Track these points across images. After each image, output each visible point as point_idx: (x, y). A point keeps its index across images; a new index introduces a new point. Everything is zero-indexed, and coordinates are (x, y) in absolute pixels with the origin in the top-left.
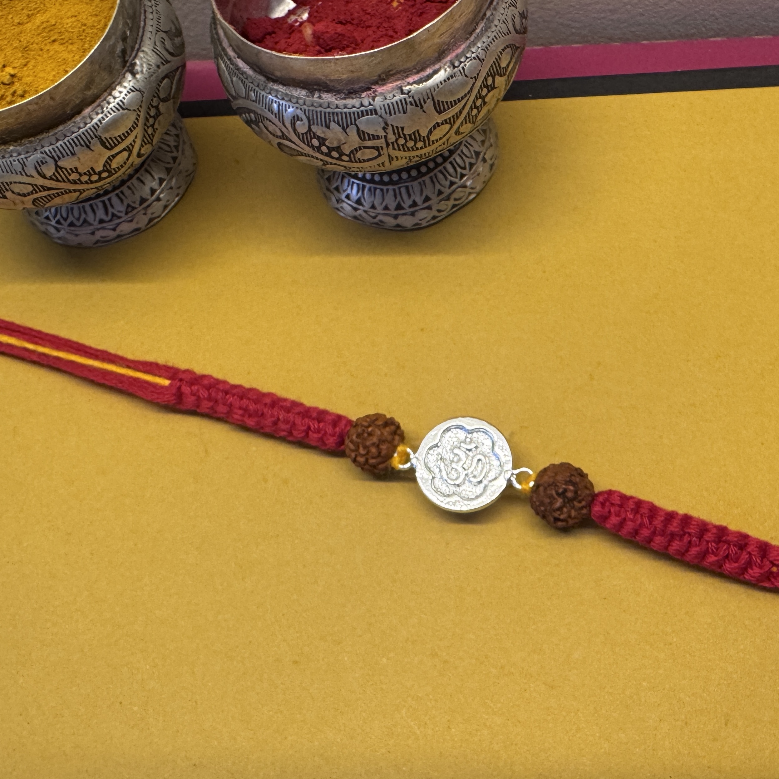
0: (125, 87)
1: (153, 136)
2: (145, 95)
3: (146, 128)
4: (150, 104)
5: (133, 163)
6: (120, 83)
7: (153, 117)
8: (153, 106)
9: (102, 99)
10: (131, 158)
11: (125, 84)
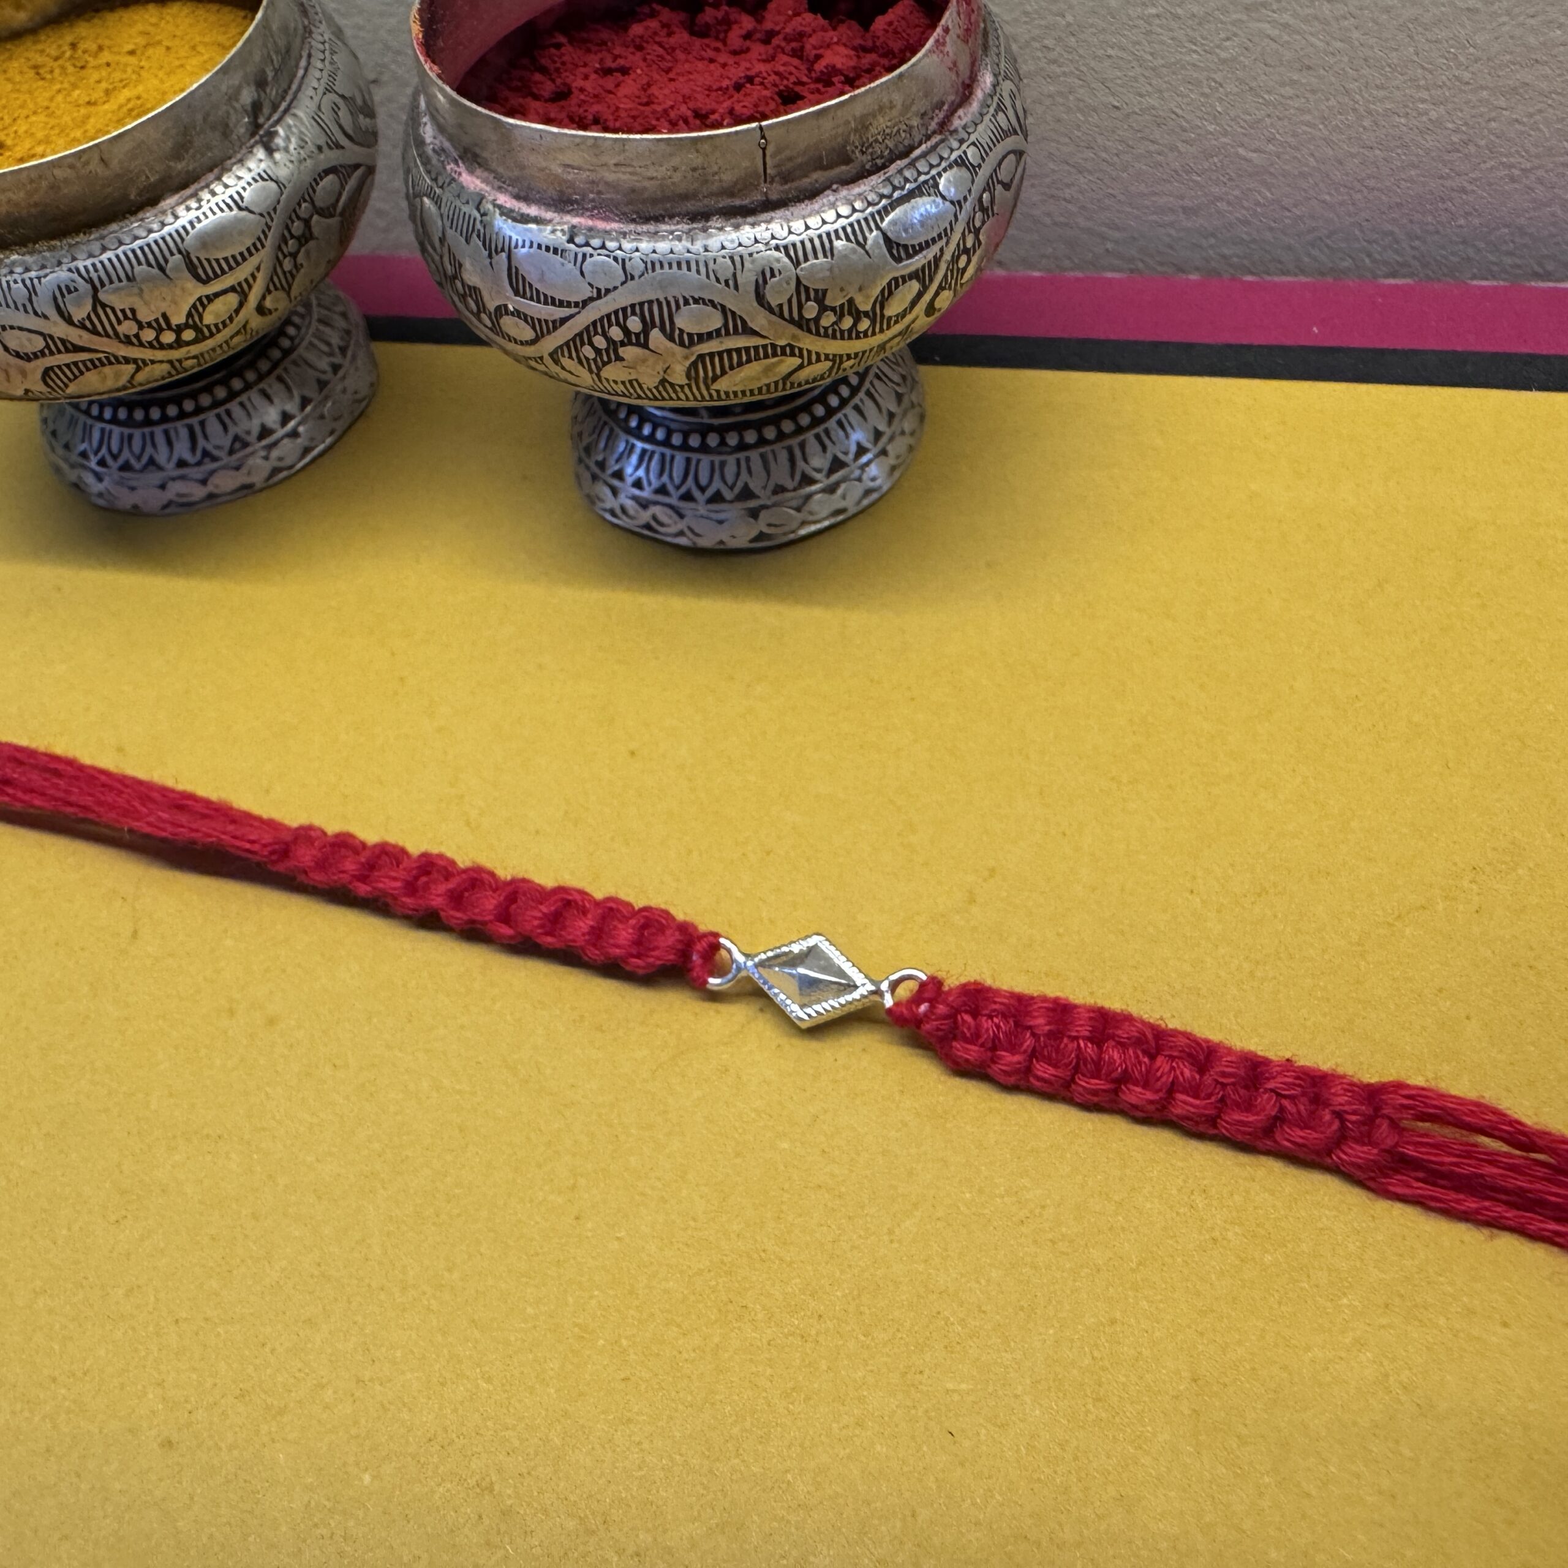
0: (250, 170)
1: (293, 277)
2: (286, 192)
3: (281, 256)
4: (294, 211)
5: (247, 322)
6: (241, 161)
7: (298, 239)
8: (298, 218)
9: (203, 184)
10: (243, 313)
11: (252, 164)
